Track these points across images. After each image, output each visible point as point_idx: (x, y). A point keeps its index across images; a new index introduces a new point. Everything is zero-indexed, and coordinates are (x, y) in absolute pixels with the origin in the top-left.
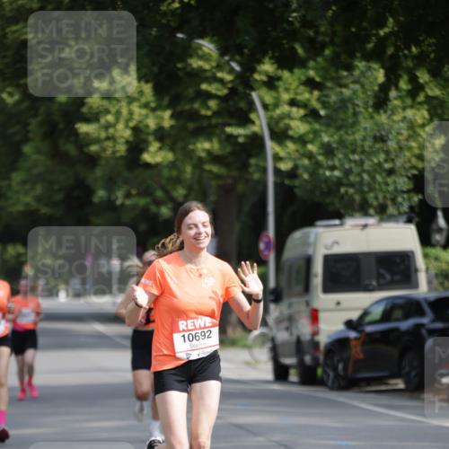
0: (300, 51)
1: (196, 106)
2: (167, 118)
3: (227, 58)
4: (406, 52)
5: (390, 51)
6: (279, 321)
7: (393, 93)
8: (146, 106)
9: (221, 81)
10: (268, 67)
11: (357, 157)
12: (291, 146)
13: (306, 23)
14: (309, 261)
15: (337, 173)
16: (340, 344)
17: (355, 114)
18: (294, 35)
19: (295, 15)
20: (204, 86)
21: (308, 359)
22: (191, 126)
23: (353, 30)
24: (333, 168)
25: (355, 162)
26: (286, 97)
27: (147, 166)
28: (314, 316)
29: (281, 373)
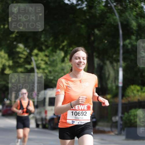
0: (44, 48)
1: (18, 60)
2: (11, 63)
3: (26, 49)
4: (69, 49)
5: (65, 48)
6: (37, 113)
7: (66, 59)
8: (6, 59)
9: (24, 55)
10: (36, 51)
11: (57, 74)
12: (41, 71)
13: (45, 41)
14: (45, 99)
15: (52, 78)
16: (52, 119)
17: (57, 64)
18: (42, 44)
19: (42, 39)
20: (21, 55)
21: (44, 123)
22: (17, 65)
23: (56, 43)
24: (51, 76)
25: (56, 75)
26: (40, 58)
27: (6, 74)
28: (46, 112)
29: (38, 126)
